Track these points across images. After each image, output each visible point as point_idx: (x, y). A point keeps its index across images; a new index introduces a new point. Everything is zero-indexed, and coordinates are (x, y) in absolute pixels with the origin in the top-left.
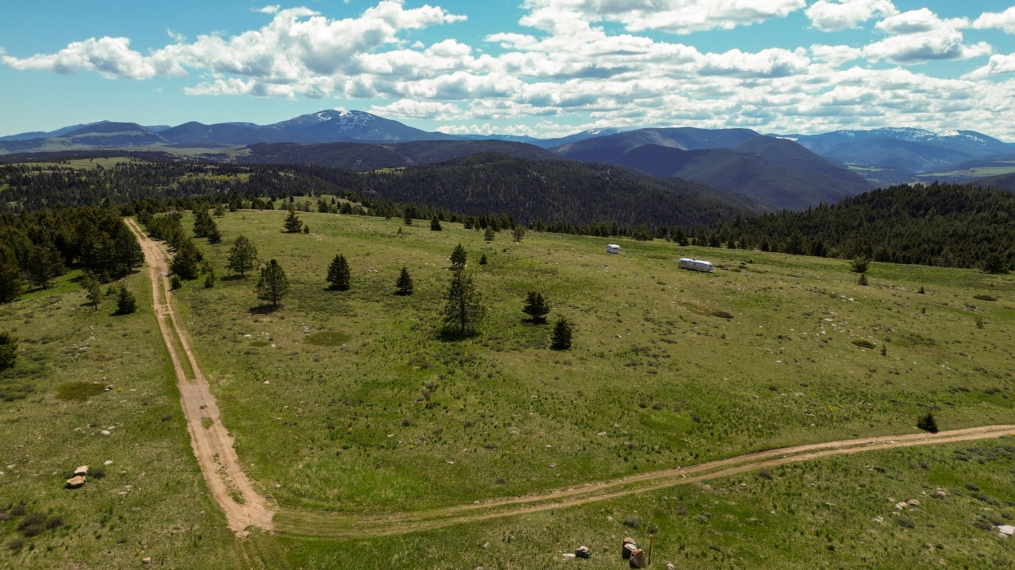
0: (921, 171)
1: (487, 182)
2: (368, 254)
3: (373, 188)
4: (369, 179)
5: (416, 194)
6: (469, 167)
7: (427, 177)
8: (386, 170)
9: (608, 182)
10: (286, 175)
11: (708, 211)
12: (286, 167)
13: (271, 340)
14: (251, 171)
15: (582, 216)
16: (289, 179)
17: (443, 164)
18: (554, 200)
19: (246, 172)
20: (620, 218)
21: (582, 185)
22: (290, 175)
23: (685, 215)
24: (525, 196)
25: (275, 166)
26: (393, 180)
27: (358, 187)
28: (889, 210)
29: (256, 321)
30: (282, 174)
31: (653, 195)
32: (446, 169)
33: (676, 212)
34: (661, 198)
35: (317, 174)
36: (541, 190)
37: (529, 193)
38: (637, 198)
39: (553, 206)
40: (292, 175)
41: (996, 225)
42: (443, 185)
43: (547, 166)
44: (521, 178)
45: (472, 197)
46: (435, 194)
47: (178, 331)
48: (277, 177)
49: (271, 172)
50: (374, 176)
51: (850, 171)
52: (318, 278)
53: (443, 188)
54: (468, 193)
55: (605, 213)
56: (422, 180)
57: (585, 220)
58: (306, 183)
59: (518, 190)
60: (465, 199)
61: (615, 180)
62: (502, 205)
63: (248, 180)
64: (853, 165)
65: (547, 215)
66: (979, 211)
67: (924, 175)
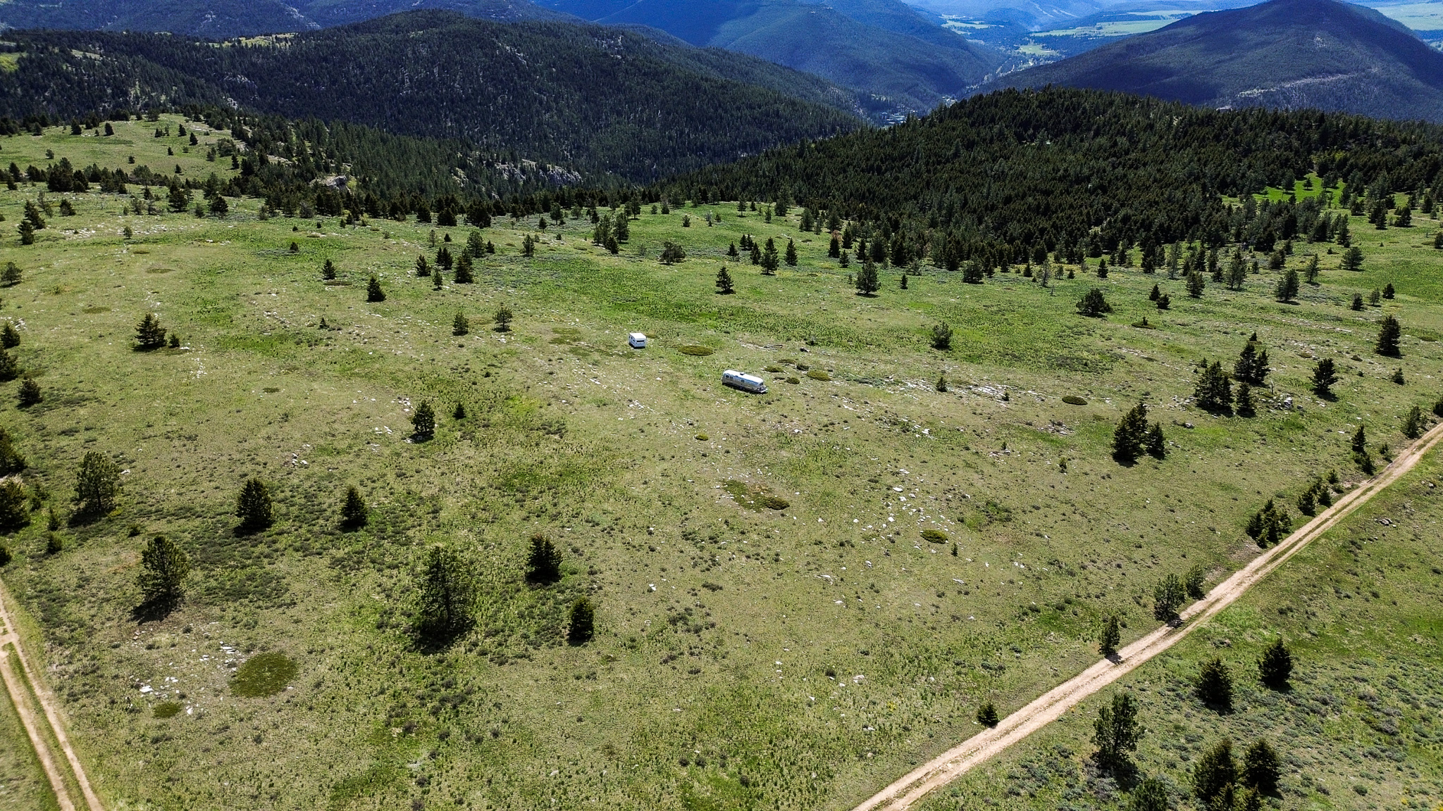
0: (1037, 28)
1: (433, 63)
2: (286, 417)
3: (242, 73)
4: (232, 57)
5: (317, 83)
6: (400, 37)
7: (333, 54)
8: (260, 41)
9: (619, 64)
10: (85, 57)
11: (763, 108)
12: (83, 36)
13: (183, 696)
14: (19, 49)
15: (585, 118)
16: (91, 63)
17: (356, 28)
18: (540, 91)
19: (10, 50)
20: (641, 121)
21: (581, 67)
22: (93, 56)
23: (732, 115)
24: (495, 86)
25: (60, 36)
26: (275, 58)
27: (216, 71)
28: (991, 129)
29: (150, 647)
30: (77, 54)
31: (687, 84)
32: (364, 39)
33: (720, 111)
34: (698, 88)
35: (140, 50)
36: (520, 77)
37: (501, 81)
38: (663, 88)
39: (541, 103)
40: (97, 56)
41: (1114, 159)
42: (361, 67)
43: (524, 34)
44: (486, 55)
45: (411, 88)
46: (349, 83)
47: (38, 692)
48: (71, 60)
49: (56, 50)
50: (242, 51)
51: (948, 30)
52: (220, 495)
53: (361, 74)
54: (403, 82)
55: (619, 114)
56: (325, 59)
57: (590, 124)
58: (123, 69)
59: (484, 77)
60: (399, 92)
61: (630, 58)
62: (461, 101)
63: (16, 67)
64: (953, 20)
65: (532, 117)
66: (1097, 134)
67: (1040, 35)
